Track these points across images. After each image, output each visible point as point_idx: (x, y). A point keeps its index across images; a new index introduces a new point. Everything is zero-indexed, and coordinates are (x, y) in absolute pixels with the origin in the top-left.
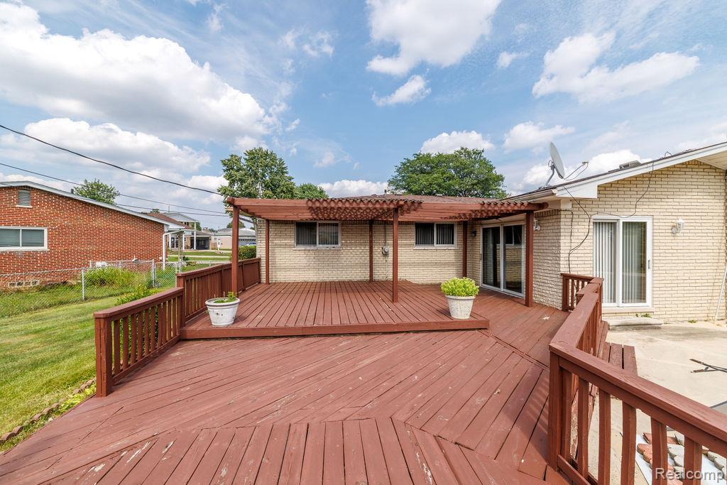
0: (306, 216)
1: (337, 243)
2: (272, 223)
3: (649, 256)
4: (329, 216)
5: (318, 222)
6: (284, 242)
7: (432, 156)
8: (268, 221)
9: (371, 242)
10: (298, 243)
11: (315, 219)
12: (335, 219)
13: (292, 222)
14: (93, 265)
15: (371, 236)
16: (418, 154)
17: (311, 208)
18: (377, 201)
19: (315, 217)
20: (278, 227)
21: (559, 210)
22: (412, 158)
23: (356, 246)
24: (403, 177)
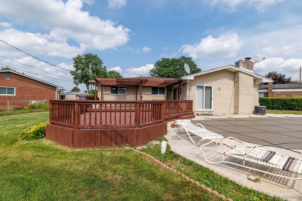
0: (115, 84)
1: (125, 93)
2: (104, 86)
3: (212, 96)
4: (122, 84)
5: (119, 86)
6: (107, 93)
7: (170, 59)
8: (102, 85)
9: (136, 93)
10: (112, 93)
11: (118, 85)
12: (124, 85)
13: (110, 86)
14: (31, 102)
15: (136, 91)
16: (163, 58)
17: (117, 81)
18: (136, 79)
19: (118, 84)
20: (105, 87)
21: (187, 83)
22: (161, 60)
23: (131, 94)
24: (157, 68)
